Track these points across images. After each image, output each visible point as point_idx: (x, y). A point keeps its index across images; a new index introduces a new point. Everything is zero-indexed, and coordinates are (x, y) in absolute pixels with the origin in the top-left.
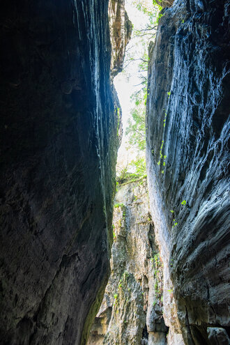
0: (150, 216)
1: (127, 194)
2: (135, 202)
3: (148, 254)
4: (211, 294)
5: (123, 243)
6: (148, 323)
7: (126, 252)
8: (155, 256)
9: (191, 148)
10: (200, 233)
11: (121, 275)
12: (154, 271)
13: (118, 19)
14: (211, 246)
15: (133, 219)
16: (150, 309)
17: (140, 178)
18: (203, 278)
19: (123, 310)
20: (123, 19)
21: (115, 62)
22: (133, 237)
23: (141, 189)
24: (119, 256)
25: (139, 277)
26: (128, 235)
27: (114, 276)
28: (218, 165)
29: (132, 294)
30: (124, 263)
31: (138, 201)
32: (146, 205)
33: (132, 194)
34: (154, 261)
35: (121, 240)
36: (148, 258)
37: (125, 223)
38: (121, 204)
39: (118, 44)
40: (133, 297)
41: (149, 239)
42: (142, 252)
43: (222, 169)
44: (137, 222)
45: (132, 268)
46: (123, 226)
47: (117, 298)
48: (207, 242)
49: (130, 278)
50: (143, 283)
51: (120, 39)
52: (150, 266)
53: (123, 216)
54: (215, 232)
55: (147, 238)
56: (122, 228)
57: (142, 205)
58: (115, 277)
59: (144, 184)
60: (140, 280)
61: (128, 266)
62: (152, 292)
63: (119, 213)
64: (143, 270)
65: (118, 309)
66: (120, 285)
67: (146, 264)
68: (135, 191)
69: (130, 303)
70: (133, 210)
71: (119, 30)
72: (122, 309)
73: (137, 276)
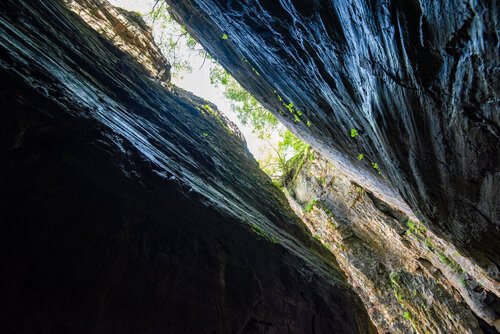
0: (355, 184)
1: (309, 185)
2: (324, 185)
3: (398, 230)
4: (486, 212)
5: (357, 245)
6: (480, 314)
7: (370, 252)
8: (409, 224)
9: (292, 65)
10: (394, 149)
11: (390, 283)
12: (424, 244)
13: (114, 22)
14: (419, 152)
15: (341, 206)
16: (464, 294)
17: (305, 153)
18: (457, 201)
19: (432, 325)
20: (121, 17)
21: (153, 65)
22: (362, 226)
23: (318, 164)
24: (367, 264)
25: (414, 266)
26: (354, 229)
27: (382, 293)
28: (324, 49)
29: (424, 295)
30: (382, 266)
31: (328, 180)
32: (341, 177)
33: (314, 180)
34: (413, 232)
35: (351, 242)
36: (402, 234)
37: (337, 219)
38: (311, 202)
39: (139, 45)
40: (430, 298)
41: (383, 211)
42: (389, 234)
43: (330, 48)
44: (349, 205)
45: (395, 264)
46: (337, 225)
47: (411, 316)
48: (411, 152)
49: (404, 279)
50: (426, 271)
51: (137, 39)
52: (415, 241)
53: (327, 213)
54: (404, 130)
55: (378, 212)
56: (338, 228)
57: (336, 181)
58: (387, 293)
59: (316, 155)
60: (419, 269)
61: (389, 266)
62: (446, 270)
63: (319, 214)
64: (410, 255)
65: (425, 329)
66: (399, 298)
67: (407, 243)
68: (313, 173)
69: (432, 309)
70: (332, 195)
71: (127, 31)
72: (428, 325)
73: (411, 267)
